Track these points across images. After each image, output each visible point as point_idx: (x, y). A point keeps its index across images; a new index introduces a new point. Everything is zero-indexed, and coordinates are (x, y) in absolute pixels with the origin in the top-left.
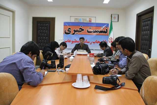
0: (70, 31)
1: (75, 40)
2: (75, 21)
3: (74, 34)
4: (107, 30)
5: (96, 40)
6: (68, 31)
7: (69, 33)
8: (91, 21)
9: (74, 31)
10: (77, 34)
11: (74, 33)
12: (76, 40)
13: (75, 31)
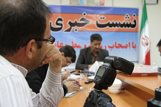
0: (61, 25)
1: (72, 42)
2: (71, 3)
3: (69, 30)
4: (135, 21)
5: (116, 43)
6: (57, 24)
7: (60, 29)
8: (103, 4)
9: (70, 23)
10: (76, 30)
11: (70, 28)
12: (74, 43)
13: (72, 24)
